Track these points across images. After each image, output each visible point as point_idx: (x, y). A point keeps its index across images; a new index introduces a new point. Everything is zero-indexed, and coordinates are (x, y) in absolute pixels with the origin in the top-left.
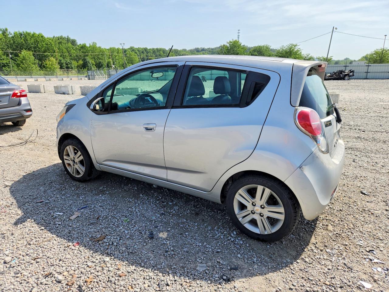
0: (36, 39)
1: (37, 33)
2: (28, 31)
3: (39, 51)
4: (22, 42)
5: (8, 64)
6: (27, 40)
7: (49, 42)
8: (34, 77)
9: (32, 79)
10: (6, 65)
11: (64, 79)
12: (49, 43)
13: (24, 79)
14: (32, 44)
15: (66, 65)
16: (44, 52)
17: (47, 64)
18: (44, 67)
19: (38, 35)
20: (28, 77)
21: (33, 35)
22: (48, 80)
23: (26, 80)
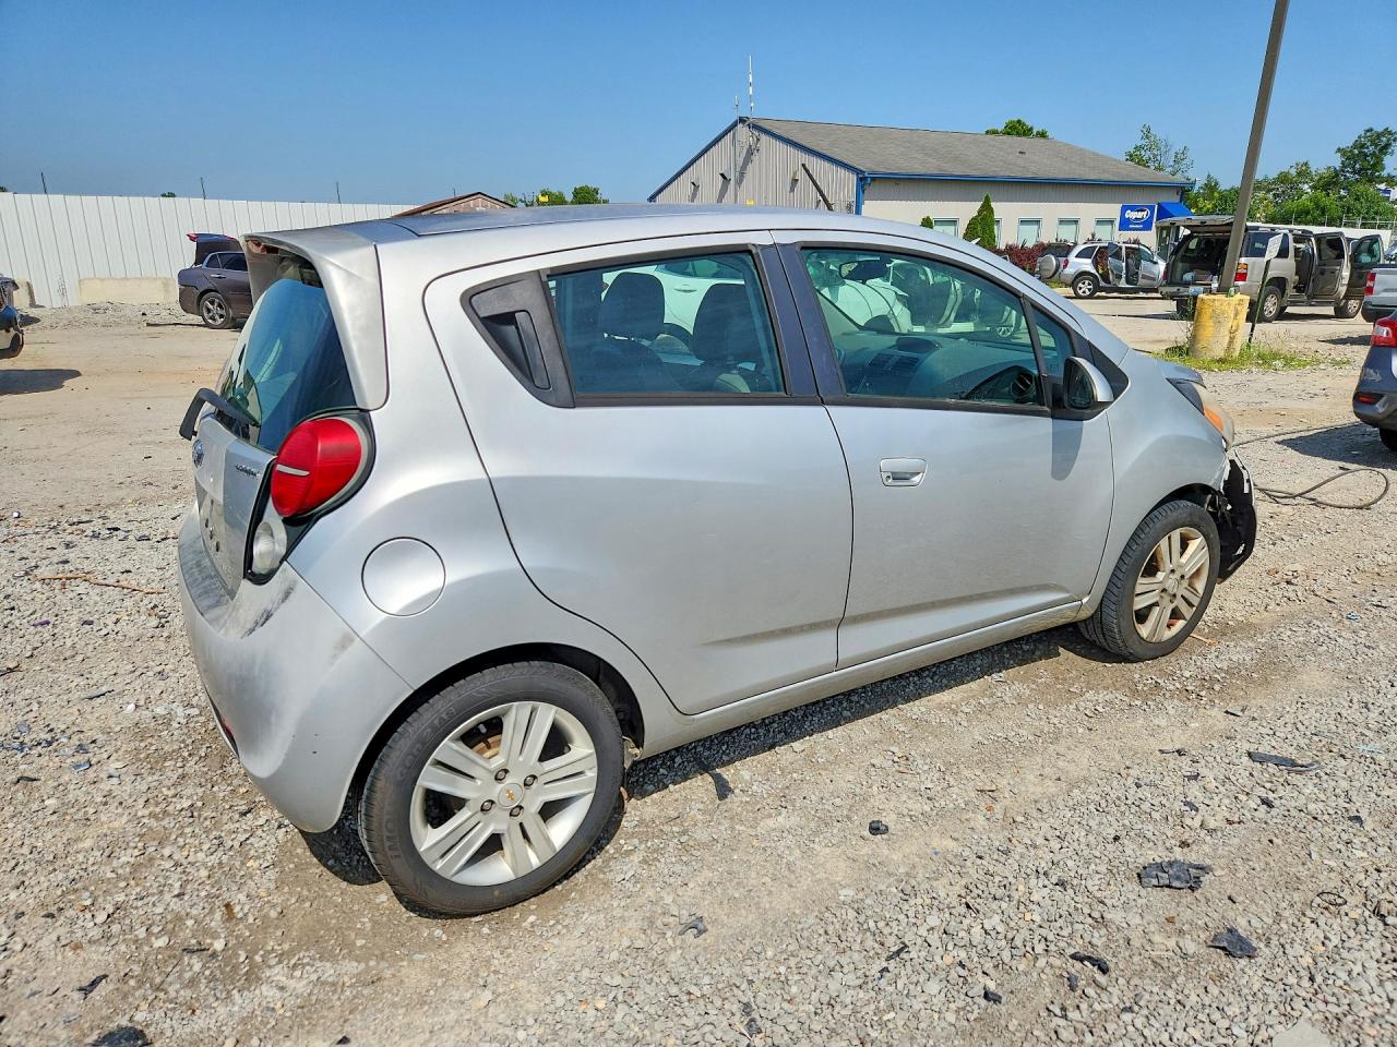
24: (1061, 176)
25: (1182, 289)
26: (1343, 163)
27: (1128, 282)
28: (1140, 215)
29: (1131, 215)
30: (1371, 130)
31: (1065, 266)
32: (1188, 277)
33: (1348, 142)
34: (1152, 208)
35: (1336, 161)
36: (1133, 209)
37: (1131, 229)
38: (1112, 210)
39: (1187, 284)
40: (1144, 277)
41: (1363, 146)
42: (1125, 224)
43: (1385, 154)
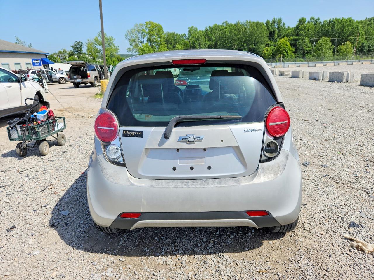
0: (343, 24)
1: (346, 18)
2: (338, 18)
3: (343, 36)
4: (329, 29)
5: (311, 50)
6: (334, 27)
7: (356, 25)
8: (324, 62)
9: (321, 64)
10: (309, 51)
11: (354, 63)
12: (356, 27)
13: (314, 64)
14: (338, 30)
15: (368, 48)
16: (348, 37)
17: (341, 49)
18: (338, 52)
19: (347, 20)
20: (319, 63)
21: (341, 21)
22: (337, 65)
23: (315, 66)
24: (11, 50)
25: (75, 80)
26: (73, 49)
27: (49, 80)
28: (37, 62)
29: (34, 62)
30: (76, 42)
31: (28, 77)
32: (75, 77)
33: (73, 45)
34: (40, 60)
35: (72, 49)
36: (35, 60)
37: (36, 66)
38: (29, 60)
39: (76, 79)
40: (54, 78)
41: (76, 45)
42: (34, 64)
43: (82, 47)
